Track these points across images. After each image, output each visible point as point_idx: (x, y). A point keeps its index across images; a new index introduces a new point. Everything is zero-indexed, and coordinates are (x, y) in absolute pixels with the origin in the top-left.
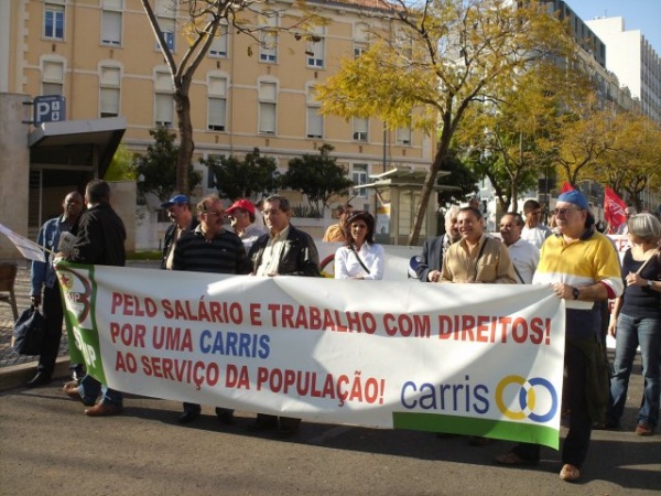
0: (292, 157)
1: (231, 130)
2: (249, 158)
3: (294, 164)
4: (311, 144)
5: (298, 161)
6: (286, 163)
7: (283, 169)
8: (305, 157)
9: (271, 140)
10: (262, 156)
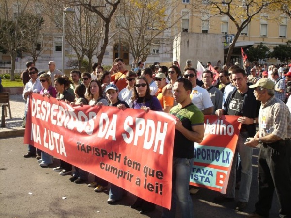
0: (275, 46)
1: (250, 35)
2: (258, 46)
3: (276, 49)
4: (281, 40)
5: (277, 47)
6: (272, 48)
7: (271, 50)
8: (280, 45)
9: (265, 39)
10: (264, 45)
